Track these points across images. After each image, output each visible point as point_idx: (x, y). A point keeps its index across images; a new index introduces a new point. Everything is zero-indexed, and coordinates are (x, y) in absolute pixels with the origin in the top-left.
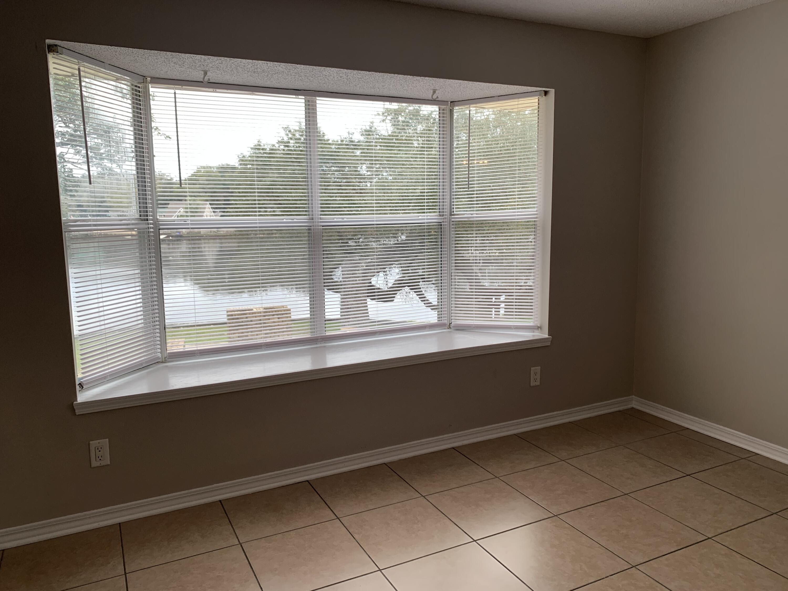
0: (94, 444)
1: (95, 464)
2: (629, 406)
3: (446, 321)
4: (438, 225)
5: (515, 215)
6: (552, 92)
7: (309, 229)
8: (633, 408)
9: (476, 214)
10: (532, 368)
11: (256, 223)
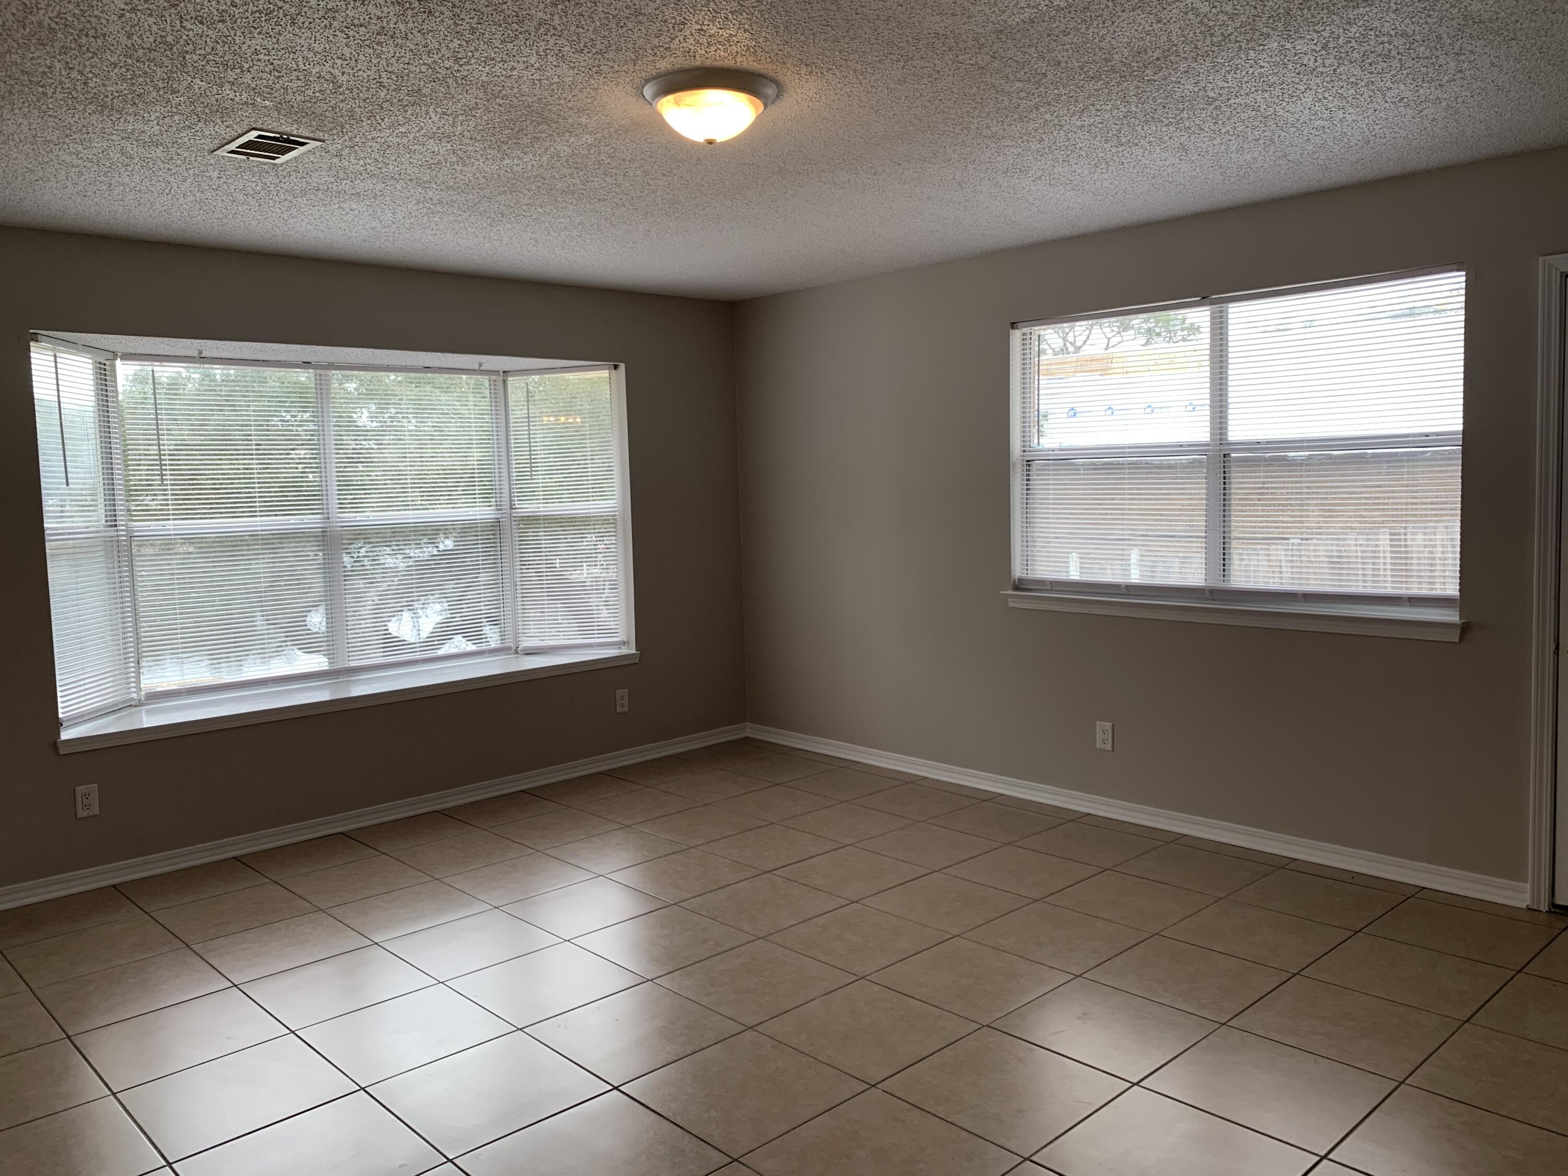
0: (80, 789)
1: (81, 813)
2: (743, 735)
3: (511, 644)
4: (496, 522)
5: (589, 509)
6: (622, 366)
7: (323, 532)
8: (747, 737)
9: (544, 507)
10: (617, 691)
11: (256, 526)
